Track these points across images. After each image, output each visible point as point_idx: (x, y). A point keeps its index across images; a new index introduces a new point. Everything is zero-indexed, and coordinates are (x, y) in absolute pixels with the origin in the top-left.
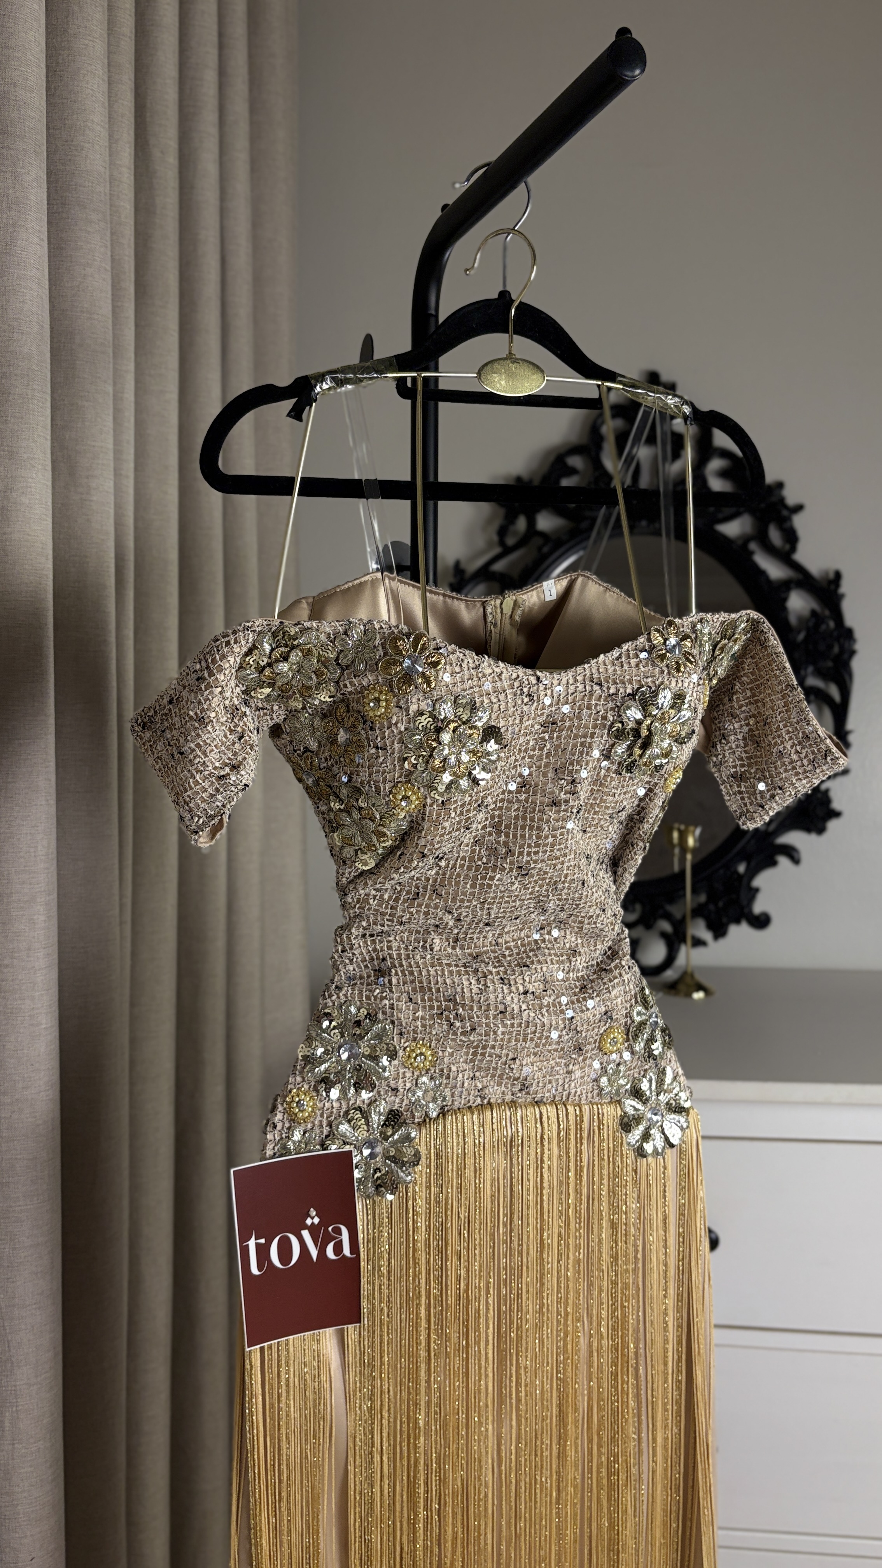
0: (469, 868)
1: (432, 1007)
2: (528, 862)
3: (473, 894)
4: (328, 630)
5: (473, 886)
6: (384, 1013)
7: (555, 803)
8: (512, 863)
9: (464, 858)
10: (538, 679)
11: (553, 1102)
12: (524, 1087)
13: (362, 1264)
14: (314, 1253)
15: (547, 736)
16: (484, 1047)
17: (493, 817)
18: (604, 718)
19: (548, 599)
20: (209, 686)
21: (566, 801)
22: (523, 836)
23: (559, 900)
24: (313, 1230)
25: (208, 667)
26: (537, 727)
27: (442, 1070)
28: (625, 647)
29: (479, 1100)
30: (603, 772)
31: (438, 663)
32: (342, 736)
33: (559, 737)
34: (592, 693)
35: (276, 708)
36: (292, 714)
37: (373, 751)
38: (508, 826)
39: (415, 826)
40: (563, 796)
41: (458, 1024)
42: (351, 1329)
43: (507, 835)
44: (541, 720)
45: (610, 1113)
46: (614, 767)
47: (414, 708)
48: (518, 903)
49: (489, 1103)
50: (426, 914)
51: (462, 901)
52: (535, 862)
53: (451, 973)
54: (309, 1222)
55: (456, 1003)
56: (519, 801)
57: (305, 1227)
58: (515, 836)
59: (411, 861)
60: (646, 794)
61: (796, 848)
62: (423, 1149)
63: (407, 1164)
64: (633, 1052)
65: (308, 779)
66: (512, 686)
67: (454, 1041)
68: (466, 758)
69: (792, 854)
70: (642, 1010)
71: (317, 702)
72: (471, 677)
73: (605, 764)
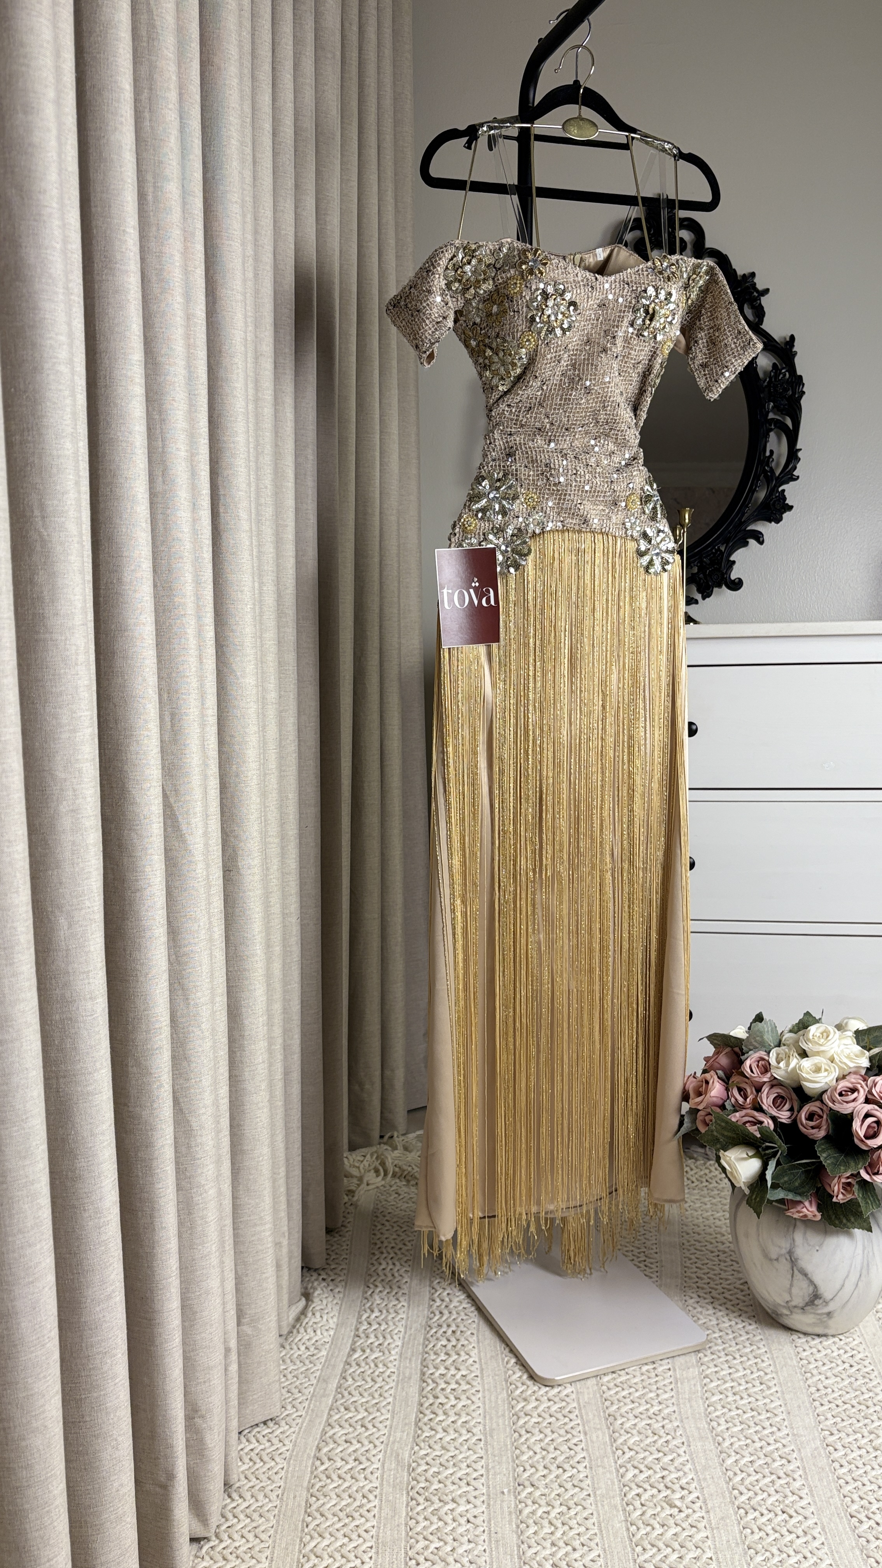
0: (559, 390)
1: (538, 470)
2: (590, 385)
3: (560, 405)
4: (491, 247)
5: (561, 400)
6: (512, 475)
7: (605, 350)
8: (582, 385)
9: (556, 385)
10: (596, 279)
11: (602, 533)
12: (585, 521)
13: (501, 610)
14: (476, 602)
15: (601, 312)
16: (565, 495)
17: (572, 360)
18: (630, 303)
19: (599, 259)
20: (433, 273)
21: (610, 349)
22: (587, 370)
23: (606, 414)
24: (475, 589)
25: (433, 265)
26: (595, 306)
27: (542, 508)
28: (641, 266)
30: (629, 335)
31: (546, 263)
32: (495, 310)
33: (606, 313)
34: (624, 289)
35: (460, 297)
36: (468, 302)
37: (512, 314)
38: (580, 365)
39: (532, 360)
40: (609, 345)
41: (551, 479)
42: (495, 645)
43: (579, 370)
44: (598, 302)
45: (631, 546)
46: (636, 332)
47: (534, 287)
49: (568, 530)
50: (535, 418)
51: (555, 409)
52: (594, 385)
53: (548, 452)
54: (473, 585)
55: (551, 468)
56: (585, 350)
58: (583, 370)
59: (527, 382)
60: (652, 356)
61: (761, 533)
62: (532, 548)
63: (524, 555)
64: (644, 513)
65: (473, 343)
66: (582, 281)
67: (549, 490)
68: (560, 316)
69: (759, 537)
70: (650, 489)
71: (482, 292)
72: (562, 273)
73: (631, 330)
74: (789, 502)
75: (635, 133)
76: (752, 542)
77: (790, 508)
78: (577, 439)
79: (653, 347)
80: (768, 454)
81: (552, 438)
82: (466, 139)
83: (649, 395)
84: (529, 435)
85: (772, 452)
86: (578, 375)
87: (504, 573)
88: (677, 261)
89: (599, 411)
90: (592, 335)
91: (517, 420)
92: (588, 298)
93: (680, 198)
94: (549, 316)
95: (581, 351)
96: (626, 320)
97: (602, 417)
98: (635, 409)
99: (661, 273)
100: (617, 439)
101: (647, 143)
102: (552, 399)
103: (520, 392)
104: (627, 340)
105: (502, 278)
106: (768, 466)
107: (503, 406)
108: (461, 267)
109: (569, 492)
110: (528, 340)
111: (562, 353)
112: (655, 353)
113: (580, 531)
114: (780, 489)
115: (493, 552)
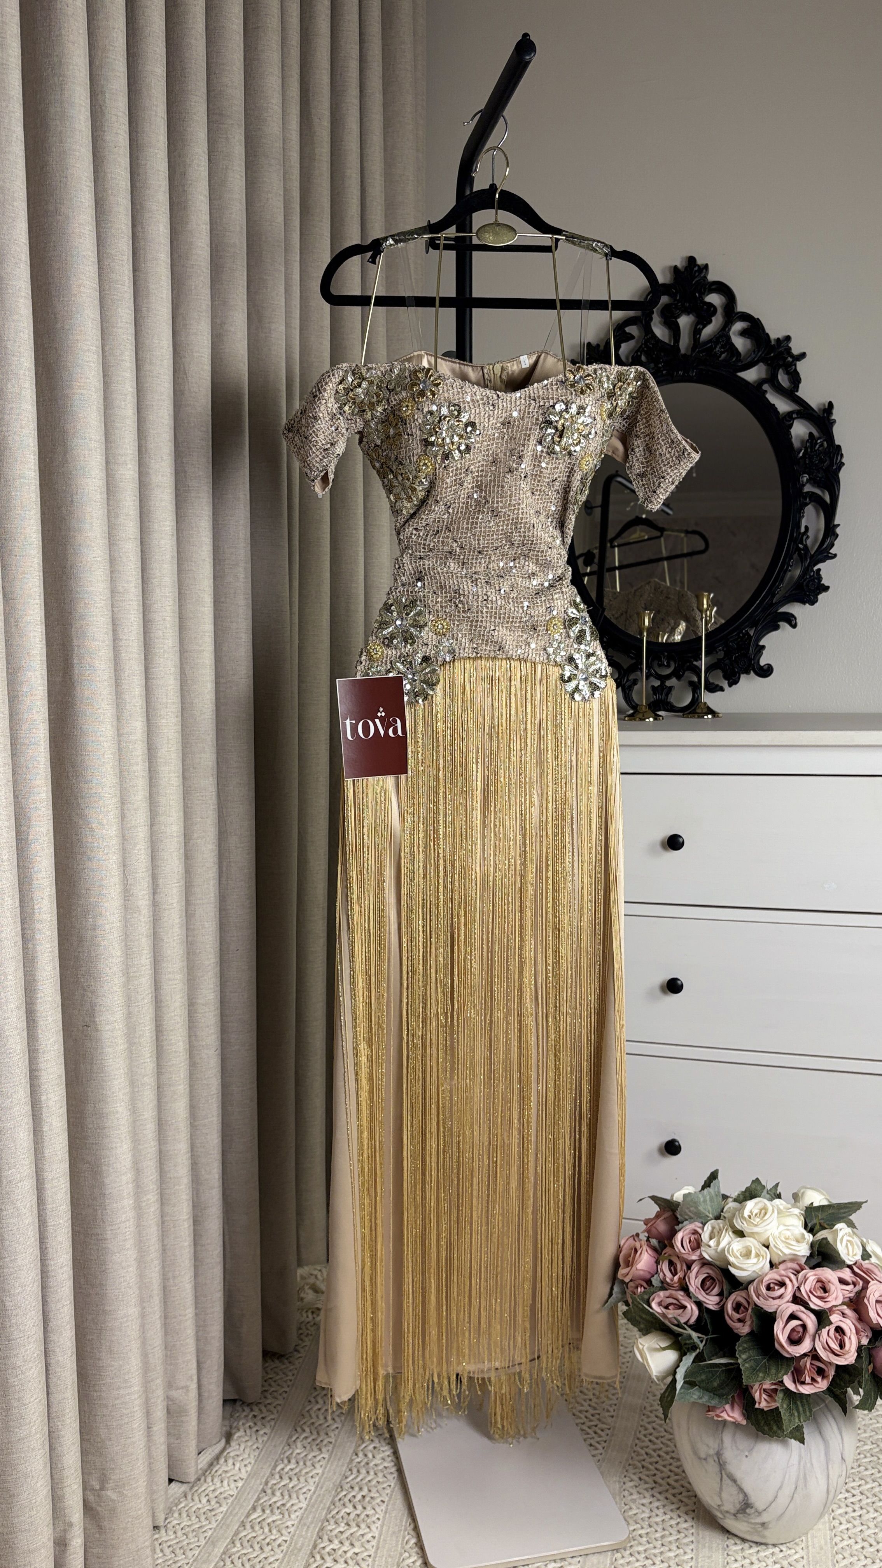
0: (466, 513)
1: (446, 597)
2: (497, 508)
3: (467, 528)
4: (382, 369)
5: (467, 523)
6: (421, 600)
7: (510, 471)
8: (488, 508)
10: (498, 396)
11: (519, 660)
12: (501, 648)
13: (409, 741)
14: (382, 732)
15: (505, 431)
16: (477, 621)
17: (477, 481)
18: (537, 419)
19: (524, 367)
20: (319, 399)
21: (517, 469)
22: (494, 492)
23: (520, 536)
24: (381, 718)
25: (319, 390)
26: (499, 425)
27: (453, 635)
28: (550, 380)
29: (474, 654)
30: (539, 453)
31: (439, 385)
32: (392, 432)
33: (512, 432)
34: (530, 405)
35: (358, 420)
36: (367, 423)
37: (407, 437)
38: (486, 487)
39: (432, 484)
40: (515, 465)
41: (460, 605)
42: (403, 777)
43: (486, 492)
44: (501, 420)
45: (554, 672)
46: (545, 450)
47: (426, 410)
48: (495, 537)
49: (481, 657)
50: (443, 542)
51: (462, 533)
52: (502, 508)
53: (457, 577)
54: (379, 714)
55: (460, 595)
56: (491, 471)
57: (378, 717)
59: (431, 506)
60: (570, 472)
61: (793, 616)
62: (442, 678)
63: (432, 685)
64: (569, 636)
65: (377, 465)
66: (482, 399)
67: (459, 616)
68: (456, 439)
69: (791, 620)
70: (575, 611)
71: (378, 414)
72: (458, 393)
73: (539, 448)
74: (825, 582)
75: (560, 234)
76: (784, 625)
77: (826, 588)
78: (494, 561)
79: (570, 463)
80: (803, 530)
81: (466, 561)
82: (370, 254)
83: (572, 513)
84: (441, 558)
85: (807, 528)
86: (485, 498)
87: (412, 703)
88: (595, 371)
89: (512, 533)
90: (497, 455)
91: (424, 545)
92: (489, 417)
93: (612, 299)
94: (443, 439)
95: (487, 472)
96: (532, 438)
97: (517, 539)
98: (561, 525)
99: (572, 386)
100: (537, 560)
101: (574, 243)
102: (459, 523)
103: (424, 517)
104: (537, 458)
105: (395, 400)
106: (802, 543)
107: (409, 530)
108: (352, 390)
109: (480, 619)
110: (425, 464)
111: (462, 476)
112: (572, 469)
113: (494, 659)
114: (815, 568)
115: (398, 681)
